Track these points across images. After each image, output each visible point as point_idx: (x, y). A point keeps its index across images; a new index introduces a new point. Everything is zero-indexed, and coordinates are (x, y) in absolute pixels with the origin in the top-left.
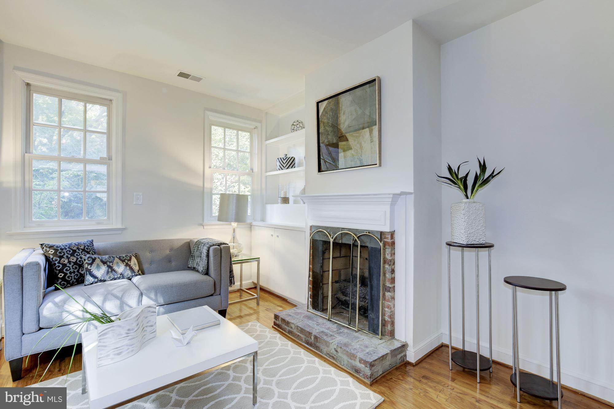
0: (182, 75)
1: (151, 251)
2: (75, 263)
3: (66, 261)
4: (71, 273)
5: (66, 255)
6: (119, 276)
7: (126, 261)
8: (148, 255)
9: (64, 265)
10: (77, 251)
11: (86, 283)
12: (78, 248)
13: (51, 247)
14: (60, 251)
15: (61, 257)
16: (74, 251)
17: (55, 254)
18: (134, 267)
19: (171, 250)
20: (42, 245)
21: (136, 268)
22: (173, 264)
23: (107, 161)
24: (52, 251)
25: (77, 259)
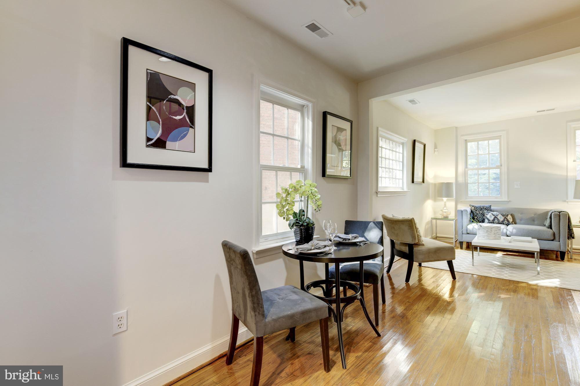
0: (538, 112)
1: (522, 214)
2: (482, 214)
3: (478, 212)
4: (479, 217)
5: (478, 210)
6: (501, 222)
7: (505, 216)
8: (520, 215)
9: (477, 214)
10: (483, 209)
11: (485, 222)
12: (483, 208)
13: (473, 206)
14: (476, 208)
15: (476, 211)
16: (482, 209)
17: (474, 209)
18: (509, 220)
19: (535, 214)
20: (470, 205)
21: (511, 220)
22: (536, 222)
23: (500, 167)
24: (473, 208)
25: (483, 212)
